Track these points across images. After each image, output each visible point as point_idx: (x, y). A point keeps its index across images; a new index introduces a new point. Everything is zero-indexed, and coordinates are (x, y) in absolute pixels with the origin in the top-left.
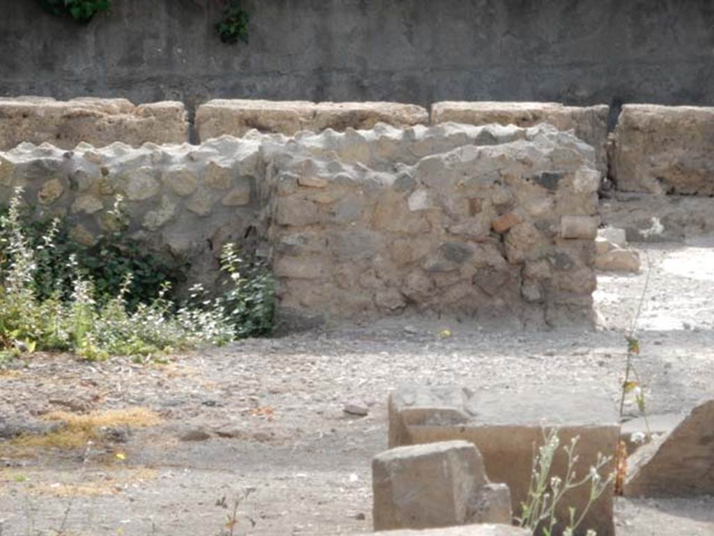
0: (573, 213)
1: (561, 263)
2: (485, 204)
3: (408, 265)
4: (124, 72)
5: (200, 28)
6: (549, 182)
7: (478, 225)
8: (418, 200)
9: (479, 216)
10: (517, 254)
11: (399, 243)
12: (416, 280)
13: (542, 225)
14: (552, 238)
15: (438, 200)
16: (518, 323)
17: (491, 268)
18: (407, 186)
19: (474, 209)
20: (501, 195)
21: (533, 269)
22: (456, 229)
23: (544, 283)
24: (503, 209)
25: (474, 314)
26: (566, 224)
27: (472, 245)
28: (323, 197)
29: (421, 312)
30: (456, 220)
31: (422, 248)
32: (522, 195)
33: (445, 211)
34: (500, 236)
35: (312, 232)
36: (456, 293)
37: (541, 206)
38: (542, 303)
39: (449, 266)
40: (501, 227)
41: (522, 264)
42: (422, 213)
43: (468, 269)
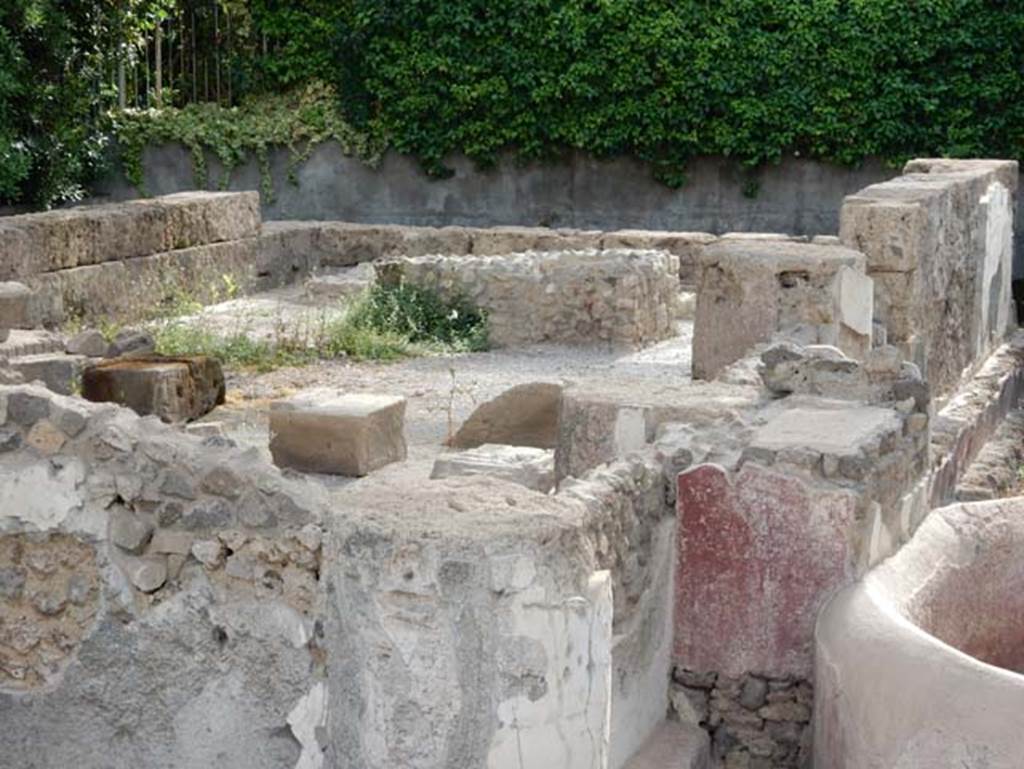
0: (623, 297)
1: (617, 321)
2: (582, 291)
3: (546, 319)
4: (698, 210)
5: (736, 190)
6: (612, 281)
7: (578, 302)
8: (550, 288)
9: (580, 297)
10: (597, 316)
11: (543, 309)
12: (549, 327)
13: (608, 302)
14: (614, 308)
15: (560, 288)
16: (596, 349)
17: (584, 322)
18: (546, 280)
19: (576, 293)
20: (589, 287)
21: (603, 323)
22: (569, 302)
23: (610, 331)
24: (591, 293)
25: (576, 344)
26: (619, 302)
27: (576, 311)
28: (507, 286)
29: (553, 342)
30: (568, 298)
31: (552, 311)
32: (599, 288)
33: (563, 294)
34: (589, 307)
35: (501, 302)
36: (567, 334)
37: (607, 293)
38: (609, 340)
39: (564, 320)
40: (589, 302)
41: (599, 321)
42: (552, 294)
43: (573, 323)
